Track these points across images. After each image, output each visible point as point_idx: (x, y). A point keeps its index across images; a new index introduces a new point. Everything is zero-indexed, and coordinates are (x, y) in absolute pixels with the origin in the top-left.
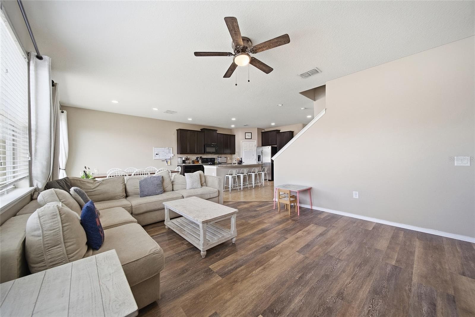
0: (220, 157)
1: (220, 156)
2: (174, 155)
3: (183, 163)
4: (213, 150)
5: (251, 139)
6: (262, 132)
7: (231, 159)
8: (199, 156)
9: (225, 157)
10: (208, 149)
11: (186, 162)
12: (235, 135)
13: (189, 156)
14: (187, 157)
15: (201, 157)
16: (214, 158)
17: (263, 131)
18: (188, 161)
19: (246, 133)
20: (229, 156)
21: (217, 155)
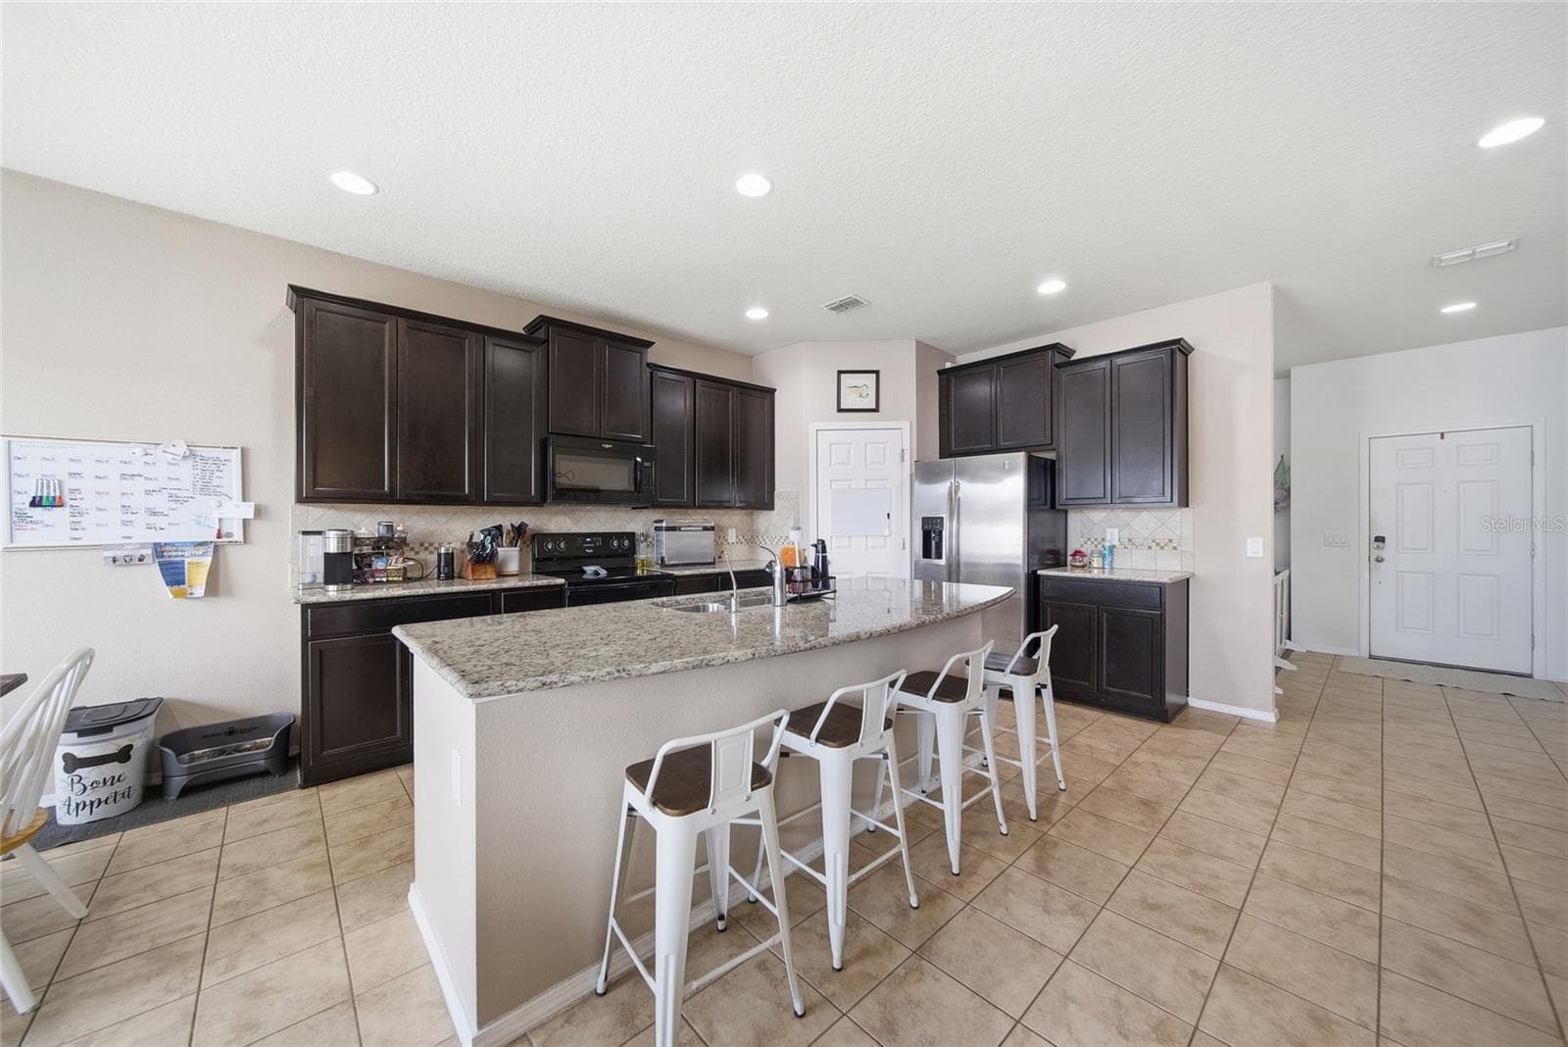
0: (668, 529)
1: (668, 518)
2: (259, 512)
3: (328, 580)
4: (615, 476)
5: (876, 410)
6: (940, 372)
7: (751, 539)
8: (508, 518)
9: (706, 529)
10: (573, 470)
11: (379, 564)
12: (775, 390)
13: (413, 521)
14: (390, 528)
15: (519, 531)
16: (631, 536)
17: (948, 365)
18: (393, 559)
19: (840, 372)
20: (732, 522)
21: (657, 515)
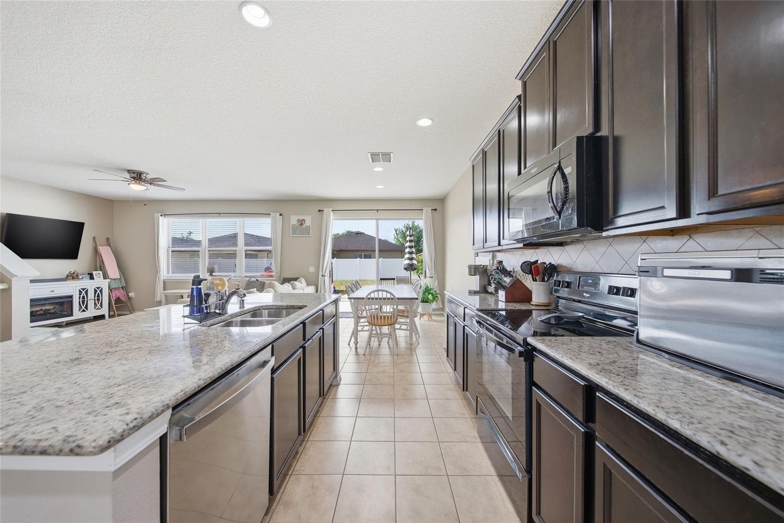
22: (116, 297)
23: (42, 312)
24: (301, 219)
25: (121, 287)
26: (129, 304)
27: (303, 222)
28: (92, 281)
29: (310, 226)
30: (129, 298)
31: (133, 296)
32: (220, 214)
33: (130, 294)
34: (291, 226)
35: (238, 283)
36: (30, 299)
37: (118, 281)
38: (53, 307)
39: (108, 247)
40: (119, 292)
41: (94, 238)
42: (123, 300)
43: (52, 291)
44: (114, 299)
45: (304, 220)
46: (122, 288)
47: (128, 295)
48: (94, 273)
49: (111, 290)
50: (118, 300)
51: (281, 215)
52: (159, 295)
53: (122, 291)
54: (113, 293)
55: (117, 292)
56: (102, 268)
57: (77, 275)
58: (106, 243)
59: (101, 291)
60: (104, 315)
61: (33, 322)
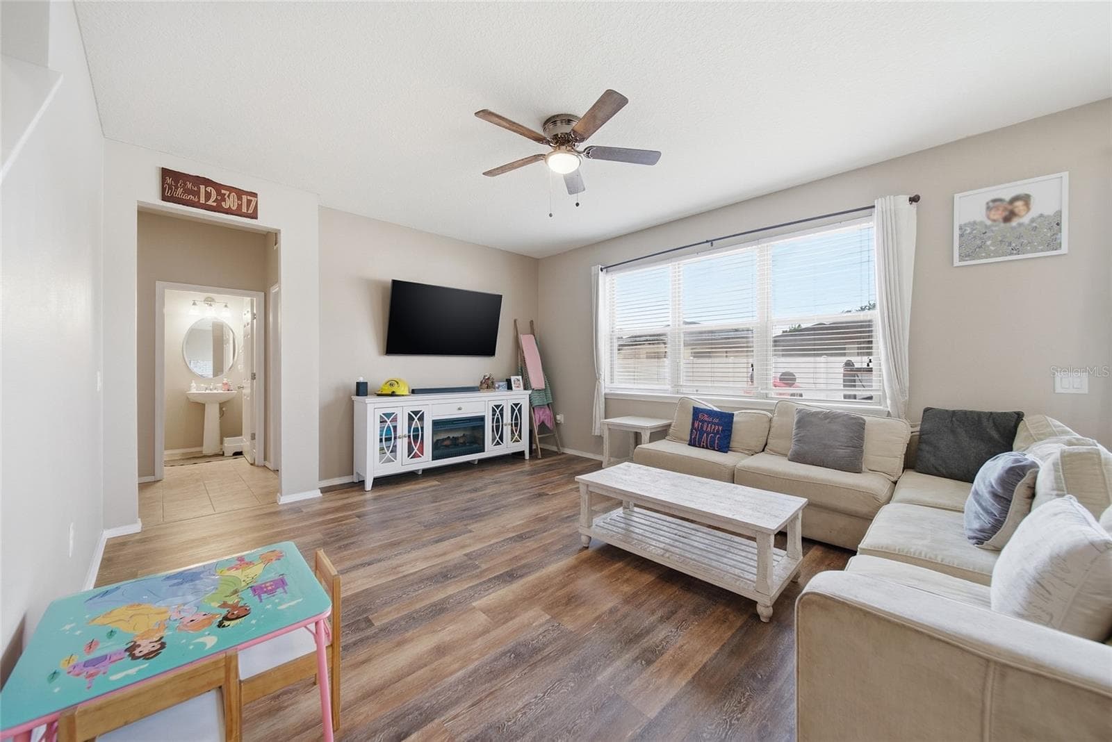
22: (539, 422)
23: (447, 443)
24: (1007, 197)
25: (546, 403)
26: (556, 435)
27: (1019, 204)
28: (509, 392)
29: (1059, 213)
30: (557, 424)
31: (562, 421)
32: (712, 241)
33: (558, 417)
34: (957, 233)
35: (769, 415)
36: (433, 421)
37: (542, 393)
38: (462, 435)
39: (532, 336)
40: (543, 413)
41: (515, 321)
42: (549, 426)
43: (460, 409)
44: (538, 424)
45: (1026, 199)
46: (548, 405)
47: (555, 419)
48: (513, 378)
49: (533, 408)
50: (542, 426)
51: (914, 199)
52: (598, 425)
53: (548, 411)
54: (536, 413)
55: (541, 413)
56: (522, 370)
57: (492, 382)
58: (529, 331)
59: (520, 410)
60: (524, 451)
61: (437, 459)
